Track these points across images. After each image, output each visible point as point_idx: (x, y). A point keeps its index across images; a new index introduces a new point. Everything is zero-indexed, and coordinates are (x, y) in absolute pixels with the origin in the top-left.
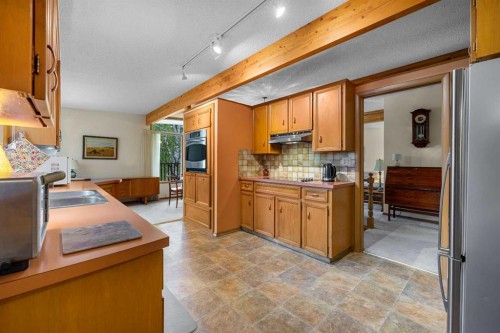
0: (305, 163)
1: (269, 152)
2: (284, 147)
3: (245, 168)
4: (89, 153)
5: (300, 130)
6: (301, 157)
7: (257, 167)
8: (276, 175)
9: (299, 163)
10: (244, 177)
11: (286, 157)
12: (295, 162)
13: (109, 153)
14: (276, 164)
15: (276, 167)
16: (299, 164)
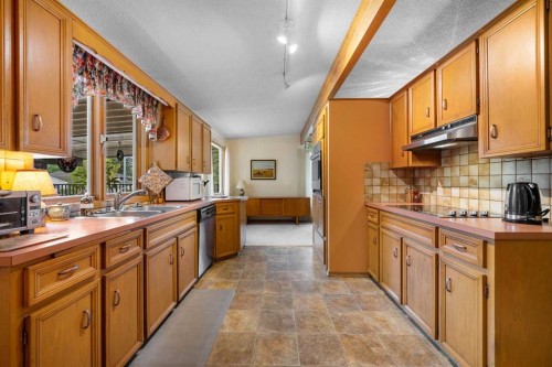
0: (483, 182)
1: (411, 165)
2: (444, 154)
3: (377, 190)
4: (255, 175)
5: (454, 120)
6: (474, 169)
7: (401, 188)
8: (433, 202)
9: (471, 181)
10: (375, 203)
11: (447, 172)
12: (464, 180)
13: (269, 174)
14: (433, 184)
15: (433, 189)
16: (472, 184)
